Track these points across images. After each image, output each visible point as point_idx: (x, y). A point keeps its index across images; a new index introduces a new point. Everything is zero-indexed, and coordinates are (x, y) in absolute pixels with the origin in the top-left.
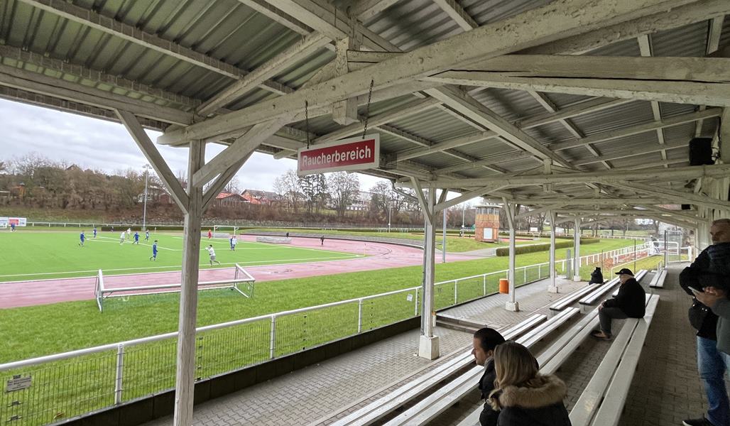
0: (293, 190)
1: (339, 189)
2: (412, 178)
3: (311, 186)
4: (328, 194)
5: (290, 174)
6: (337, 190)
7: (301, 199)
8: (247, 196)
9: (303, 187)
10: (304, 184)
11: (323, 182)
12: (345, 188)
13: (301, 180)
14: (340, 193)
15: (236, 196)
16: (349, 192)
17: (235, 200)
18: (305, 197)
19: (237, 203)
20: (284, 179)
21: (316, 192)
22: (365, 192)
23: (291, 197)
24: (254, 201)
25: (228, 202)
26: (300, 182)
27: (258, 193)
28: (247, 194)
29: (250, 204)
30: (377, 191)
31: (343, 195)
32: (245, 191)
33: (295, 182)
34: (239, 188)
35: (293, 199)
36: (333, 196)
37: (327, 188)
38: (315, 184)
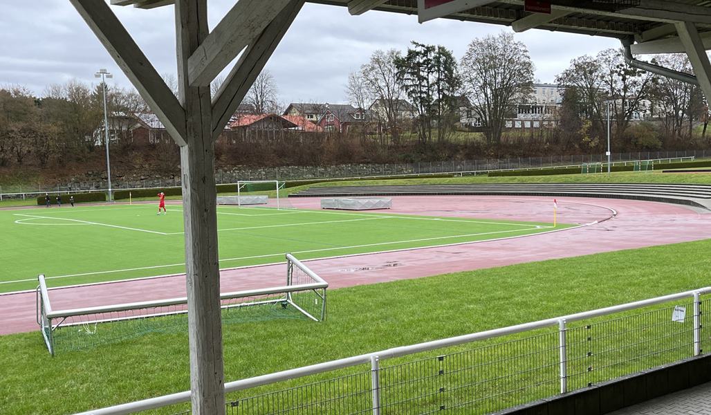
0: (386, 97)
1: (485, 84)
3: (425, 83)
4: (464, 99)
5: (377, 61)
6: (483, 87)
7: (405, 114)
8: (294, 117)
9: (407, 87)
10: (409, 81)
11: (451, 72)
12: (499, 79)
13: (403, 73)
14: (489, 91)
15: (274, 118)
16: (508, 89)
17: (273, 127)
18: (413, 109)
19: (277, 132)
20: (366, 74)
21: (435, 97)
22: (546, 85)
23: (383, 112)
24: (310, 127)
25: (260, 132)
26: (399, 77)
27: (317, 109)
28: (295, 113)
29: (303, 132)
30: (573, 79)
31: (495, 96)
32: (291, 107)
33: (391, 80)
34: (278, 102)
35: (389, 117)
36: (474, 102)
37: (459, 84)
38: (433, 78)
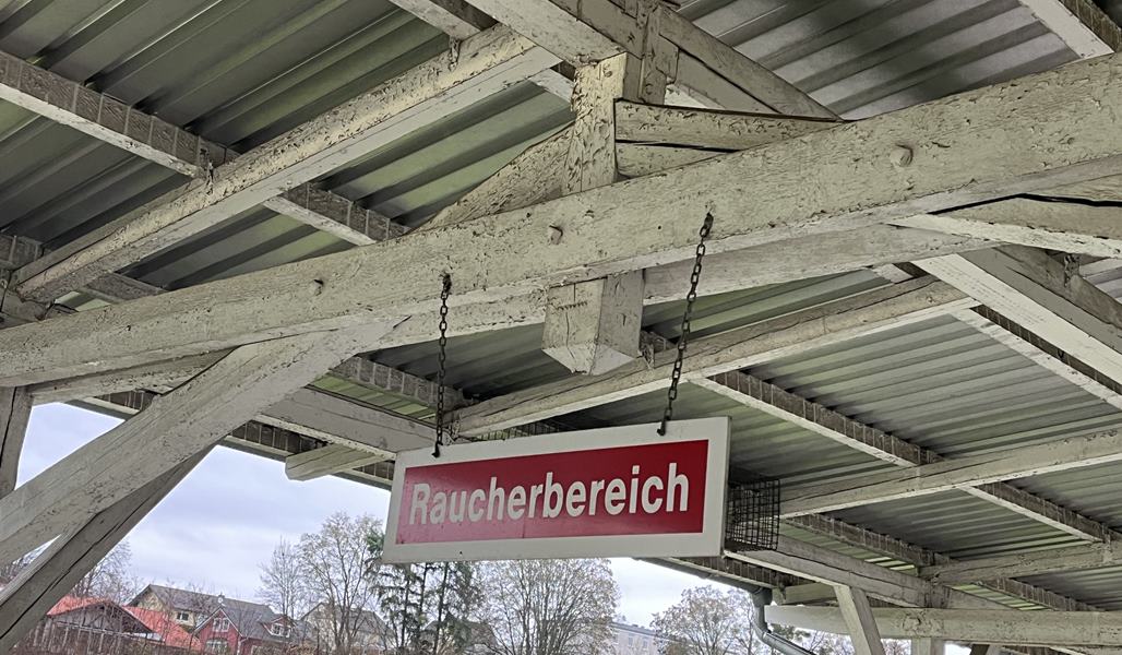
0: (339, 602)
1: (527, 607)
2: (843, 593)
3: (417, 587)
4: (484, 628)
5: (335, 532)
6: (523, 613)
7: (369, 640)
8: (145, 614)
9: (382, 590)
10: (389, 578)
11: (468, 576)
12: (553, 604)
13: (378, 561)
14: (532, 622)
15: (110, 610)
16: (567, 623)
17: (102, 627)
18: (386, 634)
19: (109, 638)
20: (308, 551)
21: (433, 617)
22: (635, 629)
23: (328, 631)
24: (178, 638)
25: (73, 632)
26: (370, 570)
27: (199, 603)
28: (154, 605)
29: (161, 646)
30: (685, 627)
31: (543, 634)
32: (149, 590)
33: (355, 570)
34: (124, 579)
35: (338, 641)
36: (503, 638)
37: (480, 599)
